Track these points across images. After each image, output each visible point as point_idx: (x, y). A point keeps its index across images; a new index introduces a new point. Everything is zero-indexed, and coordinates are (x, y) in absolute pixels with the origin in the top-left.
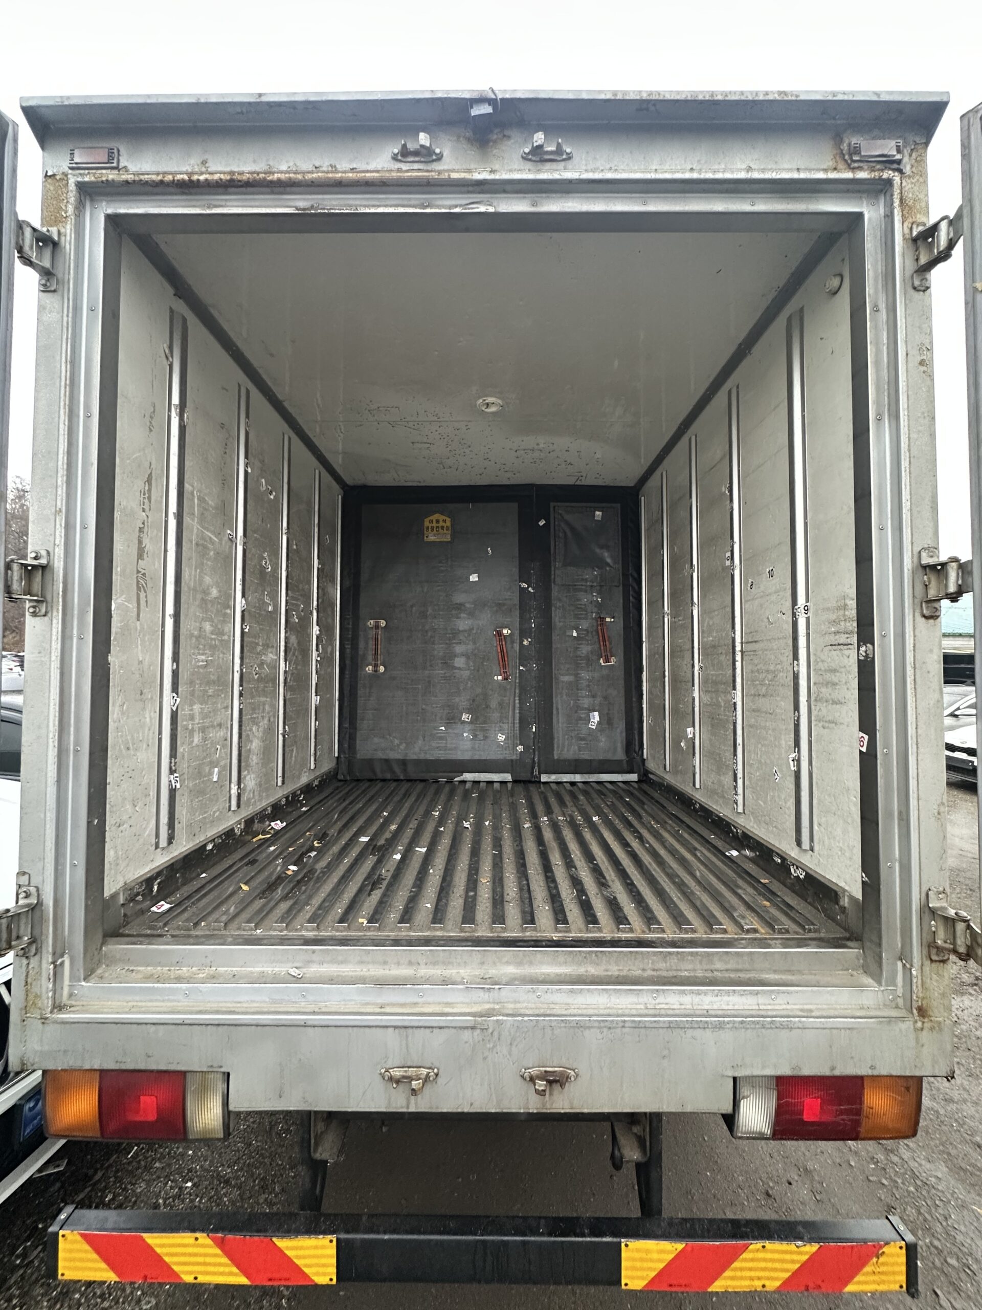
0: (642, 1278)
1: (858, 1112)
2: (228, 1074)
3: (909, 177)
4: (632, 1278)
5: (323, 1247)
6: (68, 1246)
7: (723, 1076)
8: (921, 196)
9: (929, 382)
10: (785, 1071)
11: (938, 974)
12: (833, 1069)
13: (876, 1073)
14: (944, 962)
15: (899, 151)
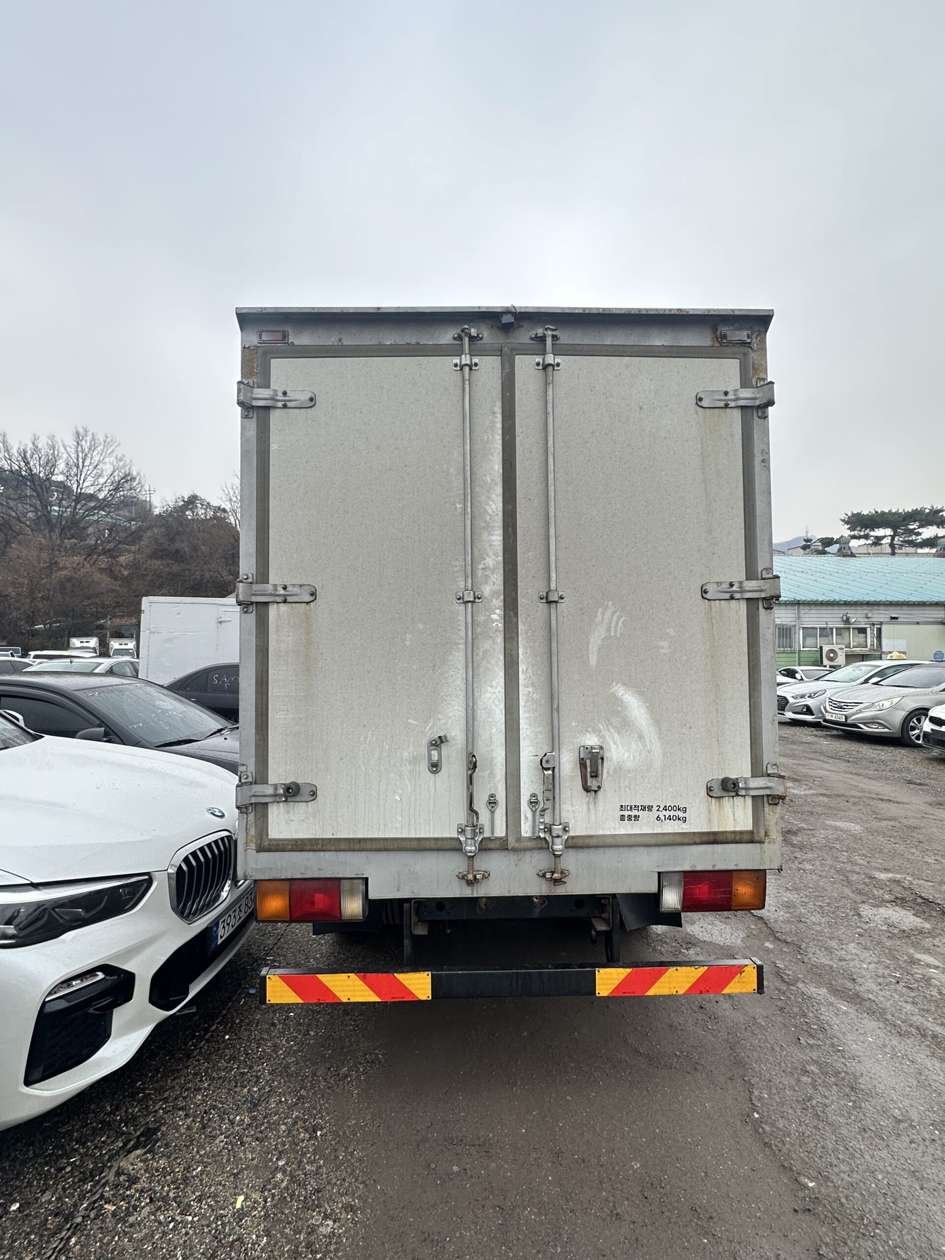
0: (607, 989)
1: (730, 892)
2: (367, 879)
3: (756, 351)
4: (602, 990)
5: (424, 978)
6: (272, 984)
7: (652, 871)
8: (763, 363)
9: (767, 472)
10: (687, 867)
11: (773, 812)
12: (714, 866)
13: (738, 868)
14: (776, 804)
15: (748, 337)
